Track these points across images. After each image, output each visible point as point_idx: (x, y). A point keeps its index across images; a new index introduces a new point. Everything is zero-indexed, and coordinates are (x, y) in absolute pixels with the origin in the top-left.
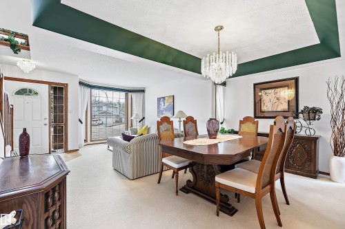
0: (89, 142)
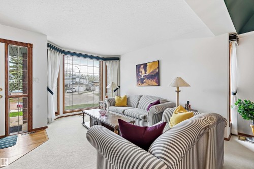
0: (61, 114)
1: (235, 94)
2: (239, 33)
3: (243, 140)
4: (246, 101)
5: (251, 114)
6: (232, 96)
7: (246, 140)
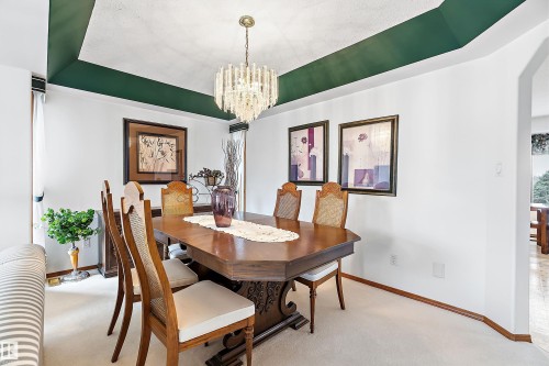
1: (40, 199)
2: (51, 81)
3: (56, 284)
4: (62, 211)
5: (71, 232)
6: (35, 203)
7: (62, 281)
